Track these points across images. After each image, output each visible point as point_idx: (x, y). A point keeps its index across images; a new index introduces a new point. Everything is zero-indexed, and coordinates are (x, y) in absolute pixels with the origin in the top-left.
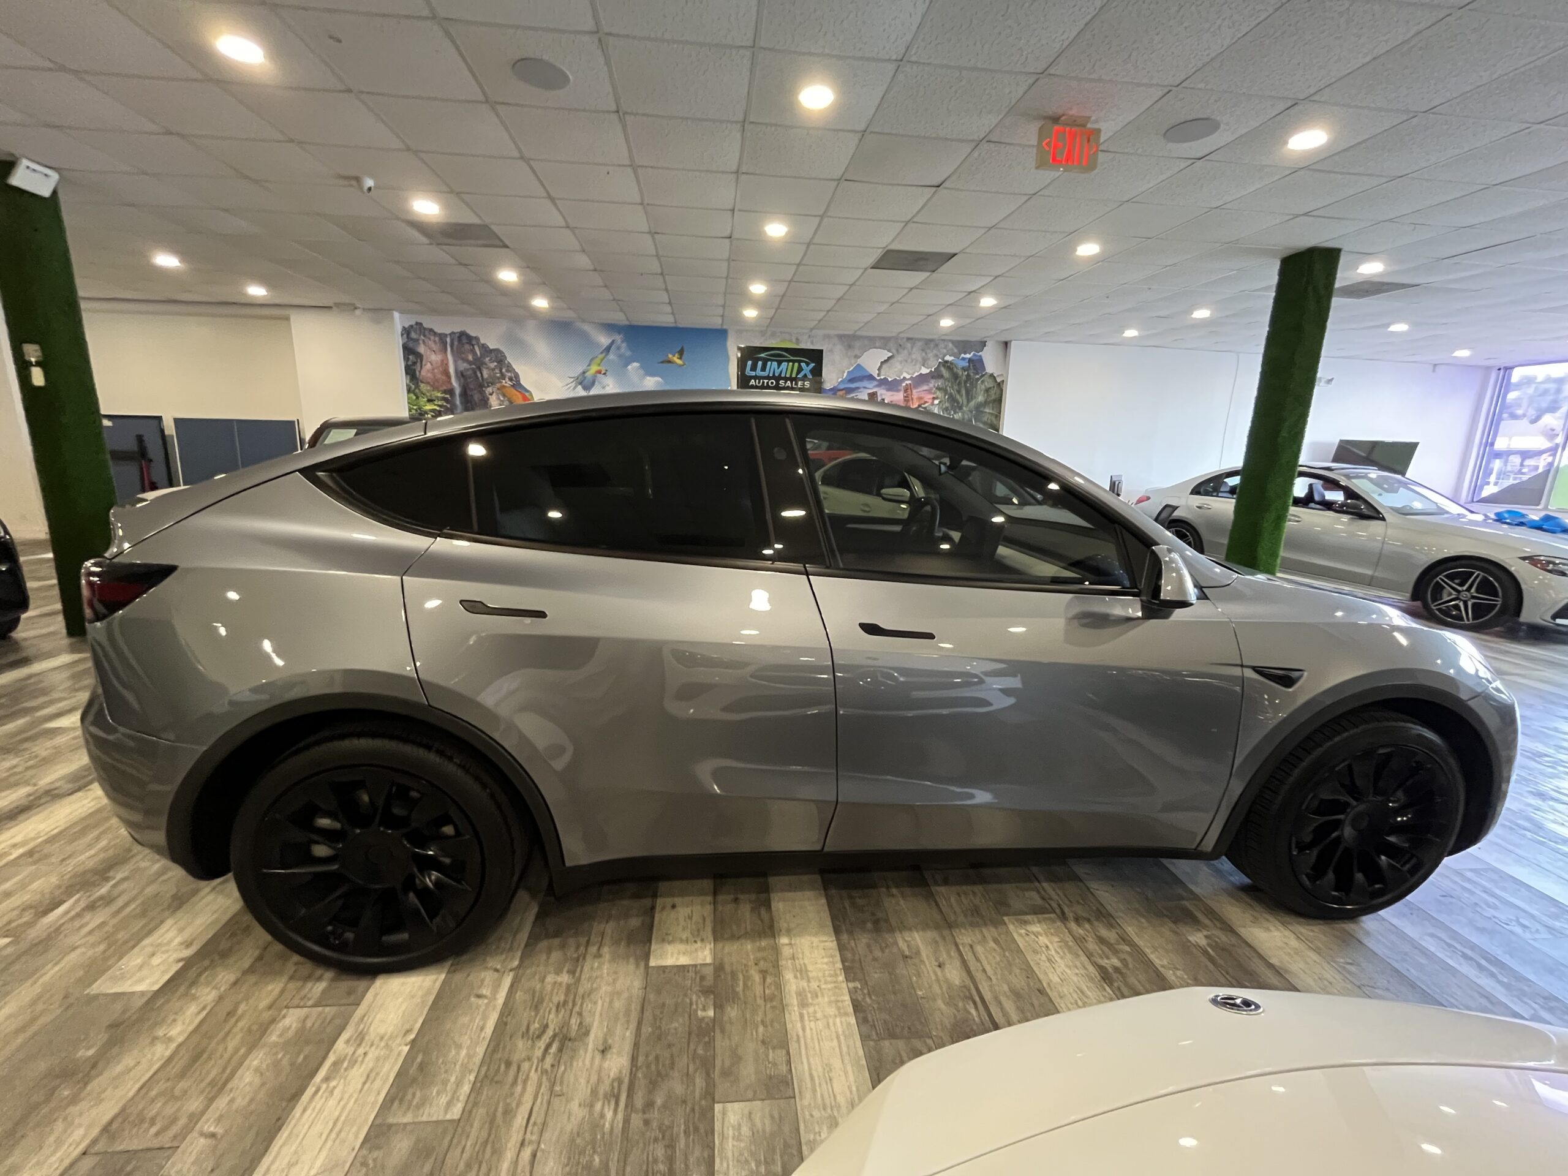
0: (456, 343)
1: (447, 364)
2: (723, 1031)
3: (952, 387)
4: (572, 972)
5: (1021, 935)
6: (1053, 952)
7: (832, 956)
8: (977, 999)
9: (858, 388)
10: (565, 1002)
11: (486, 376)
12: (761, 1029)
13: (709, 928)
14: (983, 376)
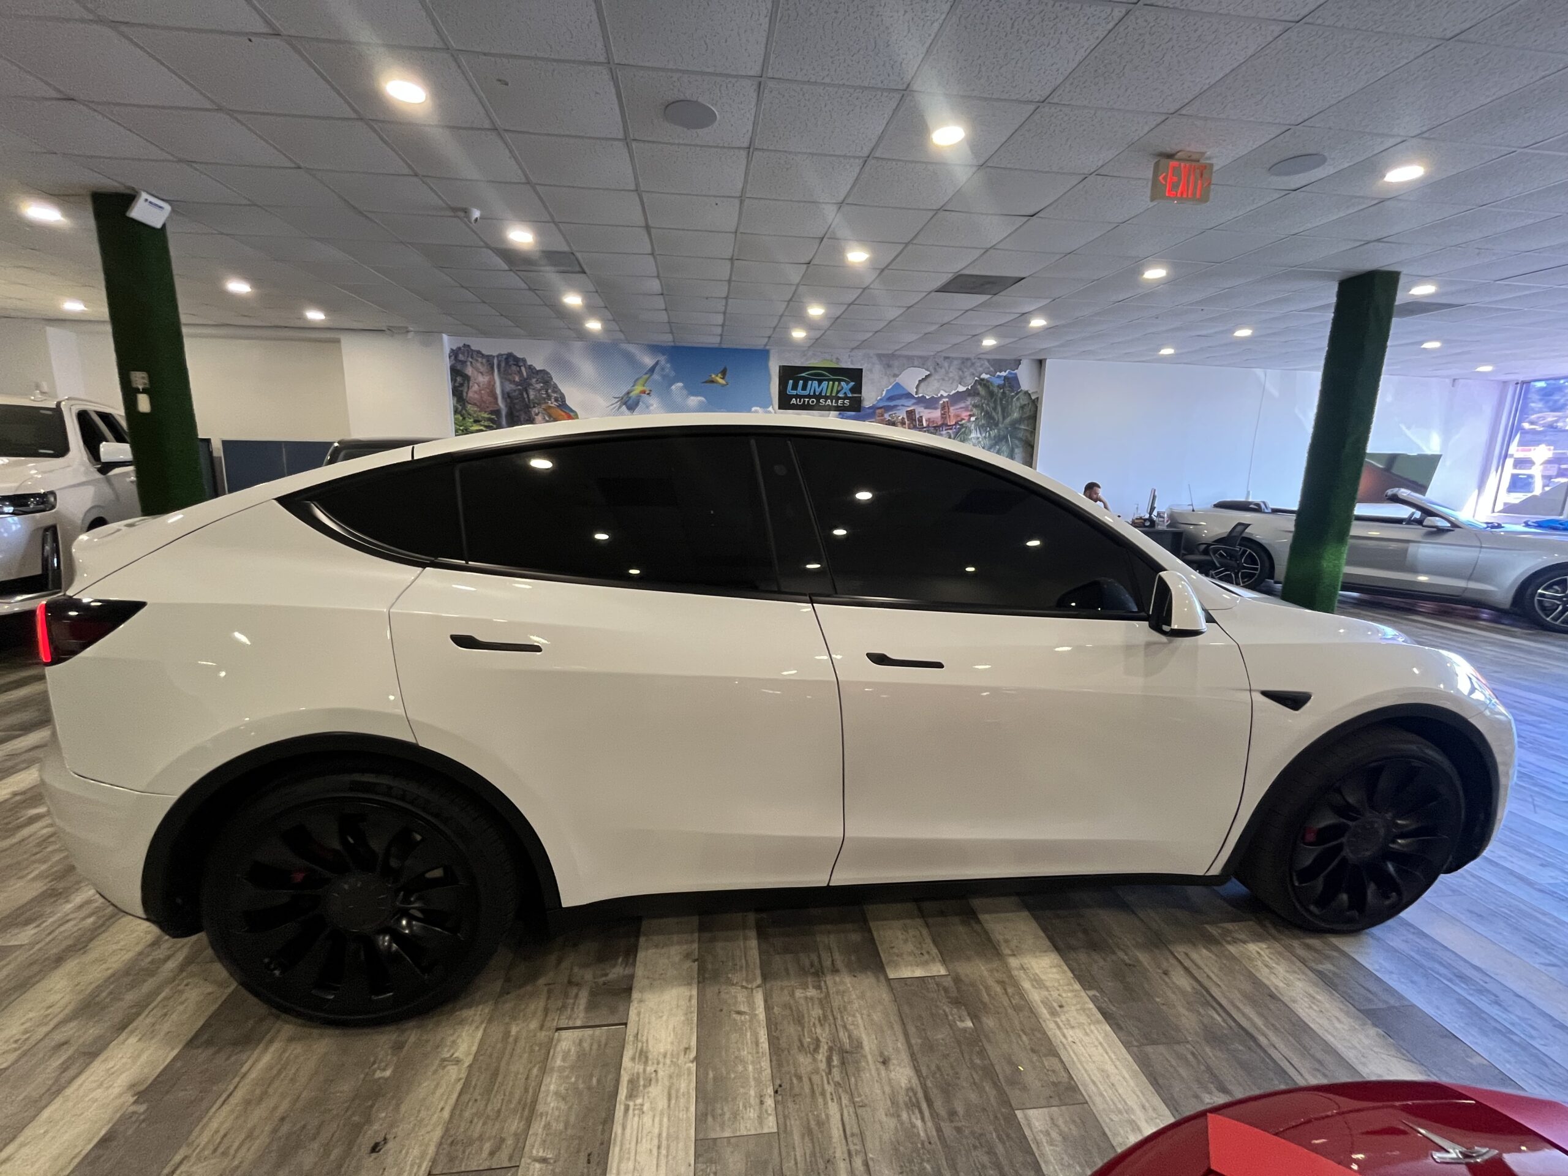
0: (503, 364)
1: (493, 386)
2: (989, 1041)
3: (988, 404)
4: (819, 988)
6: (1267, 959)
7: (1058, 966)
8: (1215, 1005)
9: (895, 406)
10: (825, 1016)
11: (532, 397)
12: (1024, 1038)
13: (929, 940)
14: (1017, 394)
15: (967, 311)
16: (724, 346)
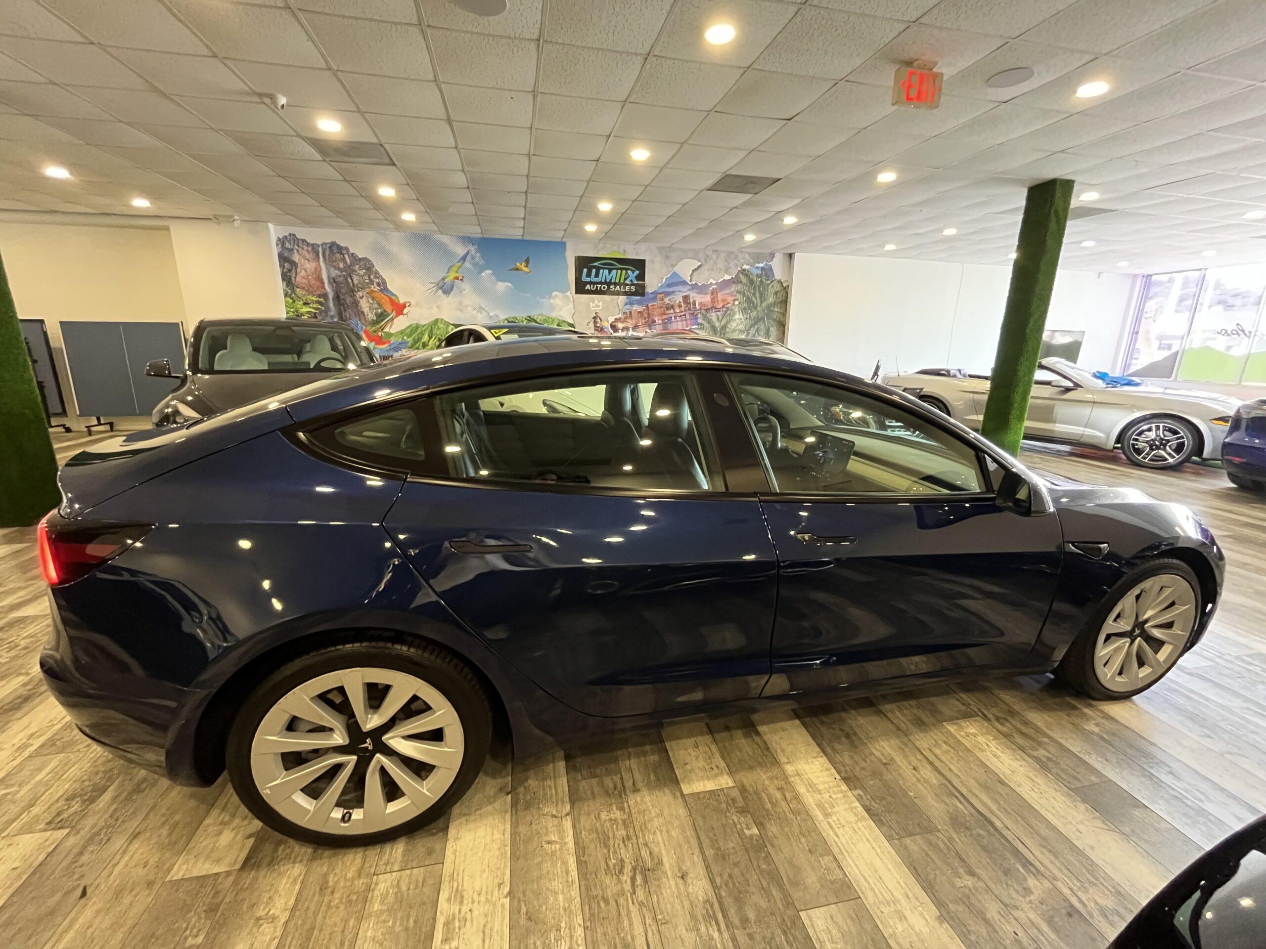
0: (327, 252)
1: (320, 272)
2: (773, 846)
3: (749, 291)
4: (622, 809)
5: (962, 736)
6: (994, 749)
7: (827, 770)
8: (957, 794)
9: (673, 292)
10: (629, 837)
11: (356, 282)
12: (803, 840)
13: (717, 755)
14: (772, 281)
15: (732, 209)
16: (526, 238)
